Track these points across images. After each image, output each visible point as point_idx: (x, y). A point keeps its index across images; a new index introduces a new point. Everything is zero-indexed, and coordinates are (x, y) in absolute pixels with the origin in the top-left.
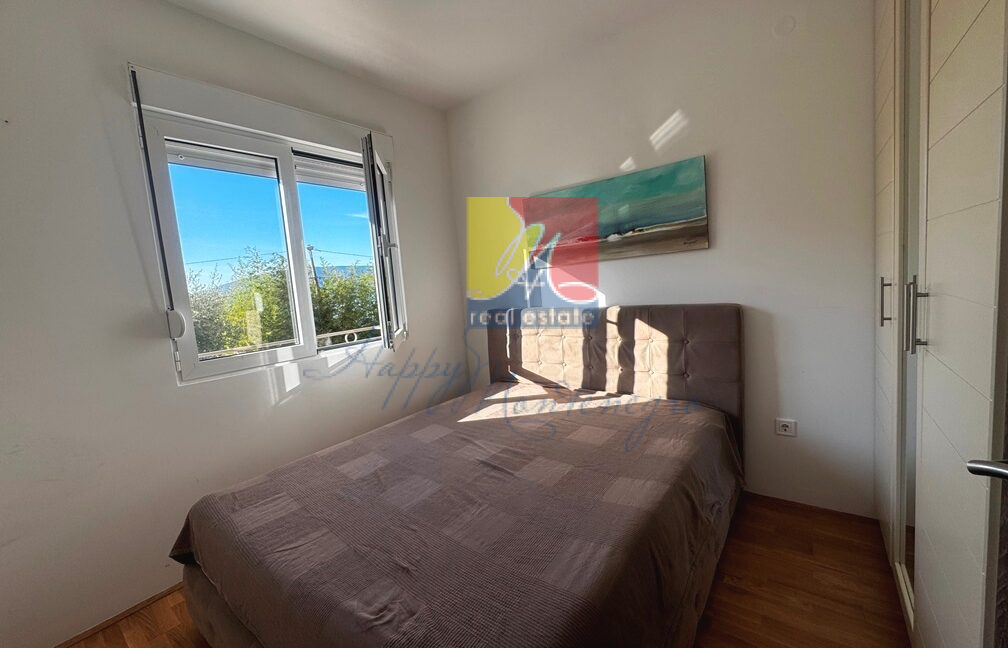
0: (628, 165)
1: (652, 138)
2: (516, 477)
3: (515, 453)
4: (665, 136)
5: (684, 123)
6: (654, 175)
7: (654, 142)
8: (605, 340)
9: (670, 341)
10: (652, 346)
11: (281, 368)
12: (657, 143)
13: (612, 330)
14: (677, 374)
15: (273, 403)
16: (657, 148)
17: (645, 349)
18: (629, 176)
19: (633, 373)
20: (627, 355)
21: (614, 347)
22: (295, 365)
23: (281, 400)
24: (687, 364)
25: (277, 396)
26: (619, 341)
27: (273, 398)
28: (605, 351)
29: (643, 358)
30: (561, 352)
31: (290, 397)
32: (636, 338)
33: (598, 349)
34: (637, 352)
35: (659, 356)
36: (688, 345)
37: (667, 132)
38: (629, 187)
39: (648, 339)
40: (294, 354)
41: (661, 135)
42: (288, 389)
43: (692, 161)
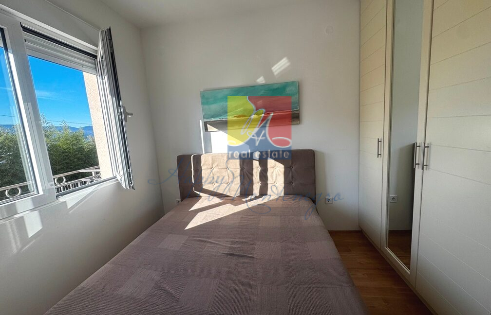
0: (261, 80)
1: (273, 68)
2: (257, 259)
3: (242, 242)
4: (279, 68)
5: (288, 64)
6: (275, 87)
7: (274, 71)
8: (252, 169)
9: (285, 168)
10: (276, 171)
11: (22, 217)
12: (276, 71)
13: (256, 164)
14: (288, 182)
15: (15, 251)
16: (275, 74)
17: (273, 173)
18: (263, 85)
19: (267, 185)
20: (264, 176)
21: (257, 172)
22: (36, 213)
23: (22, 248)
24: (292, 177)
25: (19, 243)
26: (259, 169)
27: (15, 246)
28: (252, 175)
29: (272, 177)
30: (227, 177)
31: (34, 241)
32: (268, 167)
33: (248, 174)
34: (269, 174)
35: (279, 175)
36: (293, 169)
37: (280, 67)
38: (263, 91)
39: (274, 167)
40: (34, 204)
41: (278, 68)
42: (30, 235)
43: (293, 82)
